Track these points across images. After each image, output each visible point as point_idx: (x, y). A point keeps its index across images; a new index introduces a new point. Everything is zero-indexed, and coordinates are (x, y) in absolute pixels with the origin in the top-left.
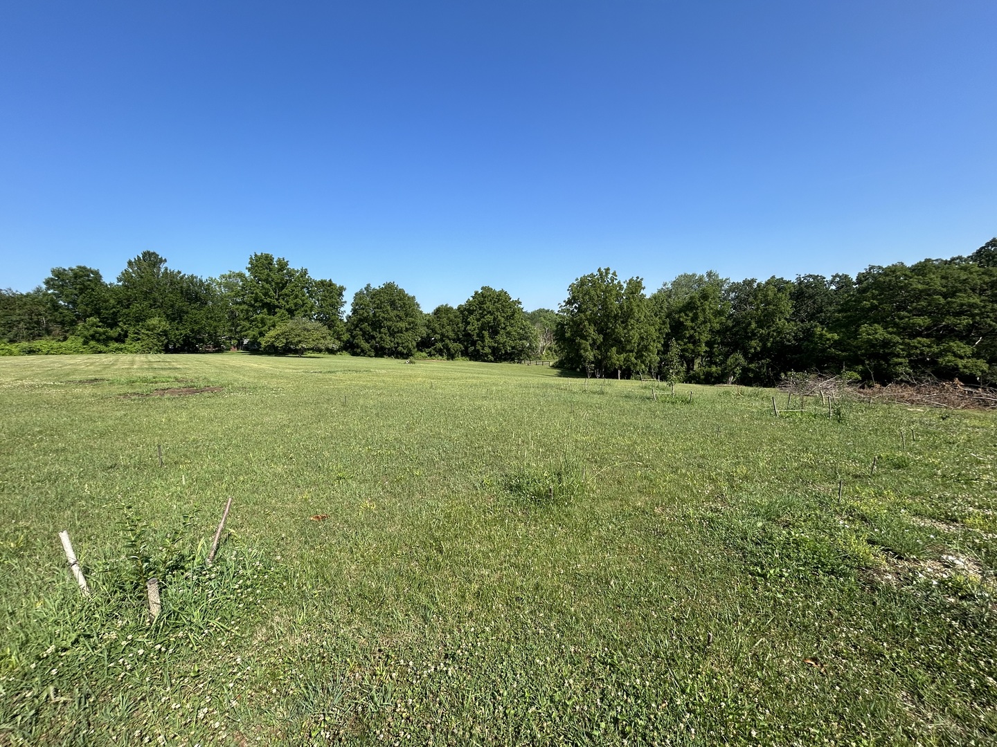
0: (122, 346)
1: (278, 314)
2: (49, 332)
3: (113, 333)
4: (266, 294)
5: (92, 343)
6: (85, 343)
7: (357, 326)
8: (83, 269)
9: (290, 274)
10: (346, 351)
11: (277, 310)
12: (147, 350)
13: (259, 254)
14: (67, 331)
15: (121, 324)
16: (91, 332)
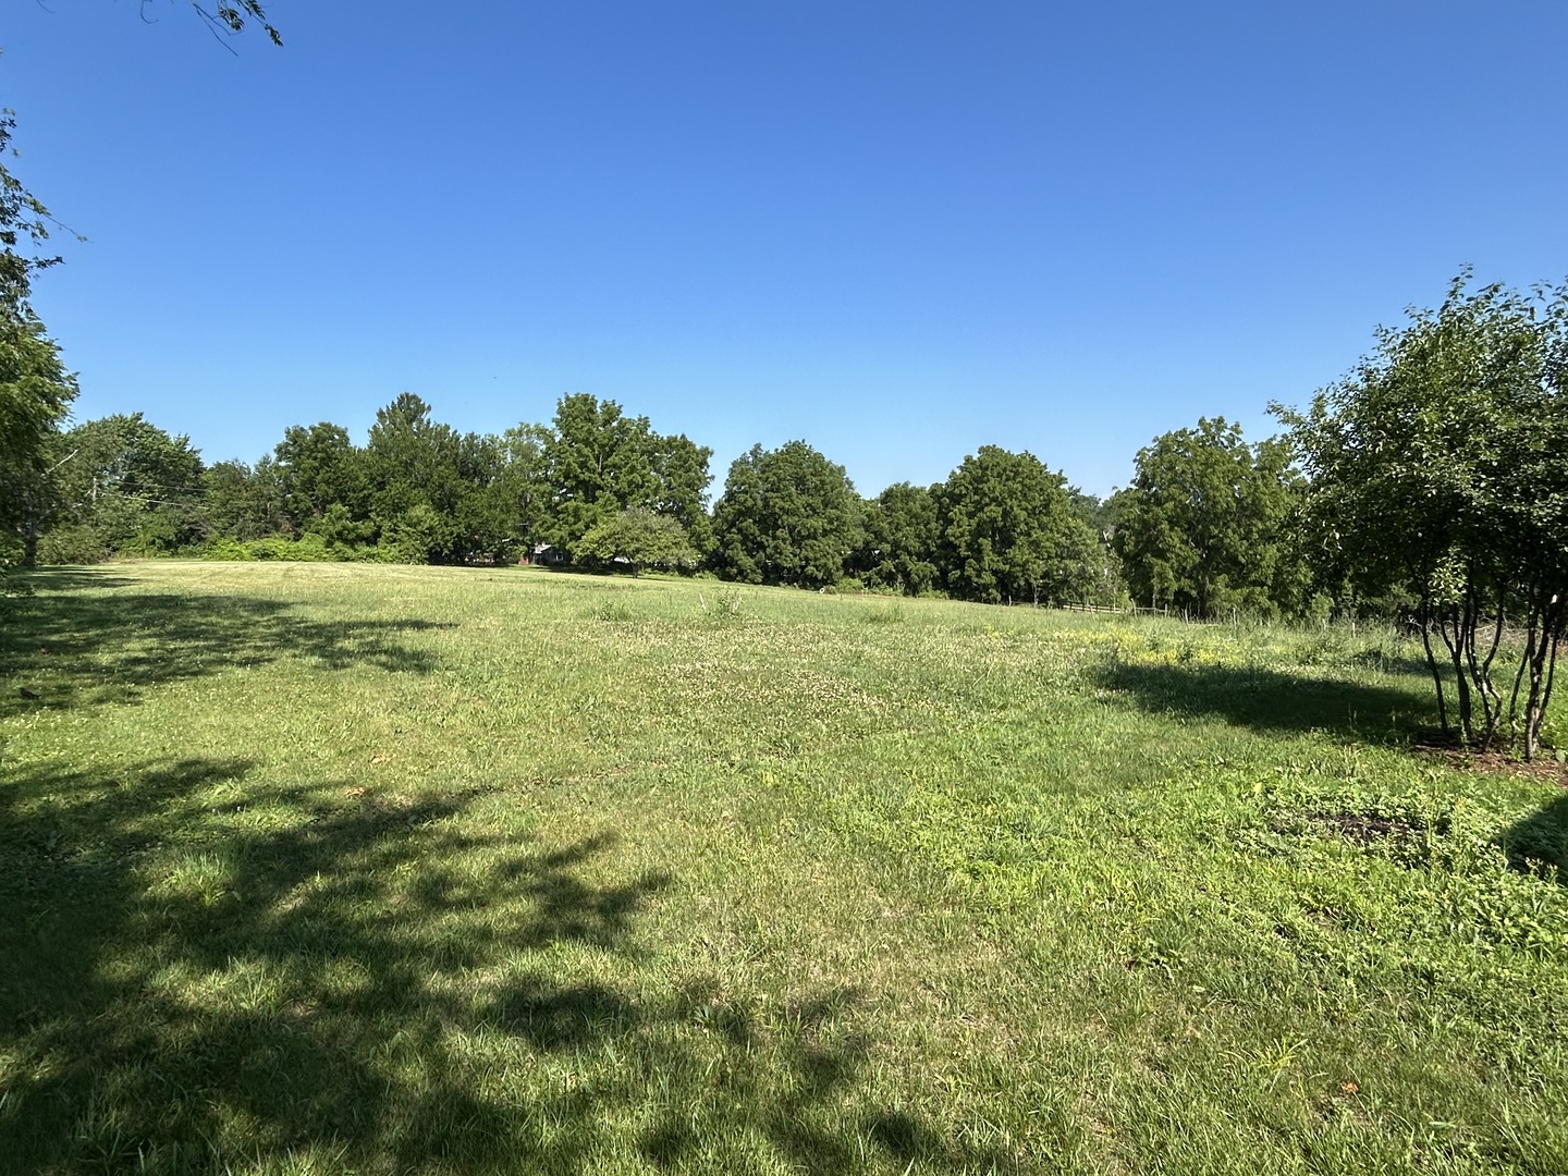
0: (374, 550)
1: (601, 501)
2: (277, 527)
3: (365, 528)
4: (583, 465)
5: (338, 544)
6: (329, 544)
7: (733, 524)
8: (327, 427)
9: (623, 429)
10: (711, 571)
11: (598, 493)
12: (405, 558)
13: (572, 396)
14: (300, 525)
15: (372, 515)
16: (339, 527)
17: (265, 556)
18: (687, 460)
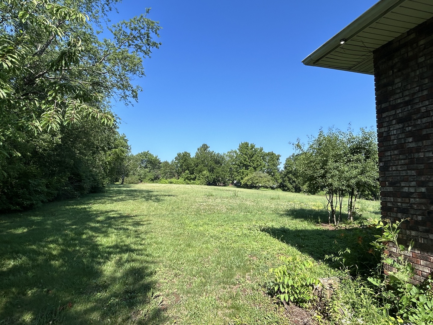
0: (194, 182)
1: (249, 169)
2: (174, 176)
3: (193, 176)
4: (245, 160)
5: (187, 180)
6: (185, 180)
8: (186, 152)
9: (256, 151)
10: (280, 188)
11: (249, 167)
12: (202, 184)
13: (243, 143)
14: (179, 176)
15: (194, 173)
16: (187, 176)
17: (171, 183)
18: (274, 158)
